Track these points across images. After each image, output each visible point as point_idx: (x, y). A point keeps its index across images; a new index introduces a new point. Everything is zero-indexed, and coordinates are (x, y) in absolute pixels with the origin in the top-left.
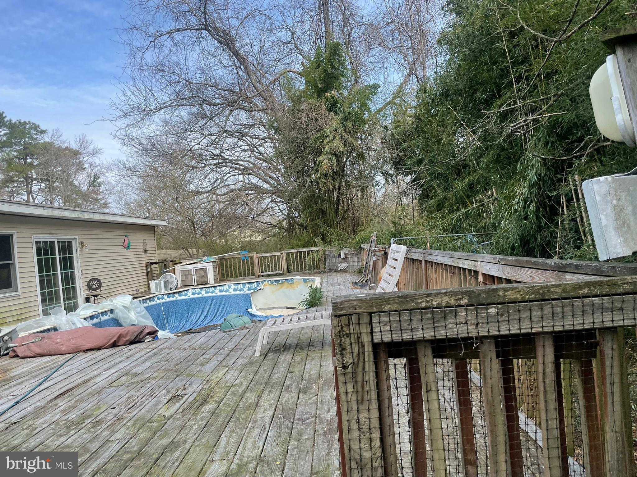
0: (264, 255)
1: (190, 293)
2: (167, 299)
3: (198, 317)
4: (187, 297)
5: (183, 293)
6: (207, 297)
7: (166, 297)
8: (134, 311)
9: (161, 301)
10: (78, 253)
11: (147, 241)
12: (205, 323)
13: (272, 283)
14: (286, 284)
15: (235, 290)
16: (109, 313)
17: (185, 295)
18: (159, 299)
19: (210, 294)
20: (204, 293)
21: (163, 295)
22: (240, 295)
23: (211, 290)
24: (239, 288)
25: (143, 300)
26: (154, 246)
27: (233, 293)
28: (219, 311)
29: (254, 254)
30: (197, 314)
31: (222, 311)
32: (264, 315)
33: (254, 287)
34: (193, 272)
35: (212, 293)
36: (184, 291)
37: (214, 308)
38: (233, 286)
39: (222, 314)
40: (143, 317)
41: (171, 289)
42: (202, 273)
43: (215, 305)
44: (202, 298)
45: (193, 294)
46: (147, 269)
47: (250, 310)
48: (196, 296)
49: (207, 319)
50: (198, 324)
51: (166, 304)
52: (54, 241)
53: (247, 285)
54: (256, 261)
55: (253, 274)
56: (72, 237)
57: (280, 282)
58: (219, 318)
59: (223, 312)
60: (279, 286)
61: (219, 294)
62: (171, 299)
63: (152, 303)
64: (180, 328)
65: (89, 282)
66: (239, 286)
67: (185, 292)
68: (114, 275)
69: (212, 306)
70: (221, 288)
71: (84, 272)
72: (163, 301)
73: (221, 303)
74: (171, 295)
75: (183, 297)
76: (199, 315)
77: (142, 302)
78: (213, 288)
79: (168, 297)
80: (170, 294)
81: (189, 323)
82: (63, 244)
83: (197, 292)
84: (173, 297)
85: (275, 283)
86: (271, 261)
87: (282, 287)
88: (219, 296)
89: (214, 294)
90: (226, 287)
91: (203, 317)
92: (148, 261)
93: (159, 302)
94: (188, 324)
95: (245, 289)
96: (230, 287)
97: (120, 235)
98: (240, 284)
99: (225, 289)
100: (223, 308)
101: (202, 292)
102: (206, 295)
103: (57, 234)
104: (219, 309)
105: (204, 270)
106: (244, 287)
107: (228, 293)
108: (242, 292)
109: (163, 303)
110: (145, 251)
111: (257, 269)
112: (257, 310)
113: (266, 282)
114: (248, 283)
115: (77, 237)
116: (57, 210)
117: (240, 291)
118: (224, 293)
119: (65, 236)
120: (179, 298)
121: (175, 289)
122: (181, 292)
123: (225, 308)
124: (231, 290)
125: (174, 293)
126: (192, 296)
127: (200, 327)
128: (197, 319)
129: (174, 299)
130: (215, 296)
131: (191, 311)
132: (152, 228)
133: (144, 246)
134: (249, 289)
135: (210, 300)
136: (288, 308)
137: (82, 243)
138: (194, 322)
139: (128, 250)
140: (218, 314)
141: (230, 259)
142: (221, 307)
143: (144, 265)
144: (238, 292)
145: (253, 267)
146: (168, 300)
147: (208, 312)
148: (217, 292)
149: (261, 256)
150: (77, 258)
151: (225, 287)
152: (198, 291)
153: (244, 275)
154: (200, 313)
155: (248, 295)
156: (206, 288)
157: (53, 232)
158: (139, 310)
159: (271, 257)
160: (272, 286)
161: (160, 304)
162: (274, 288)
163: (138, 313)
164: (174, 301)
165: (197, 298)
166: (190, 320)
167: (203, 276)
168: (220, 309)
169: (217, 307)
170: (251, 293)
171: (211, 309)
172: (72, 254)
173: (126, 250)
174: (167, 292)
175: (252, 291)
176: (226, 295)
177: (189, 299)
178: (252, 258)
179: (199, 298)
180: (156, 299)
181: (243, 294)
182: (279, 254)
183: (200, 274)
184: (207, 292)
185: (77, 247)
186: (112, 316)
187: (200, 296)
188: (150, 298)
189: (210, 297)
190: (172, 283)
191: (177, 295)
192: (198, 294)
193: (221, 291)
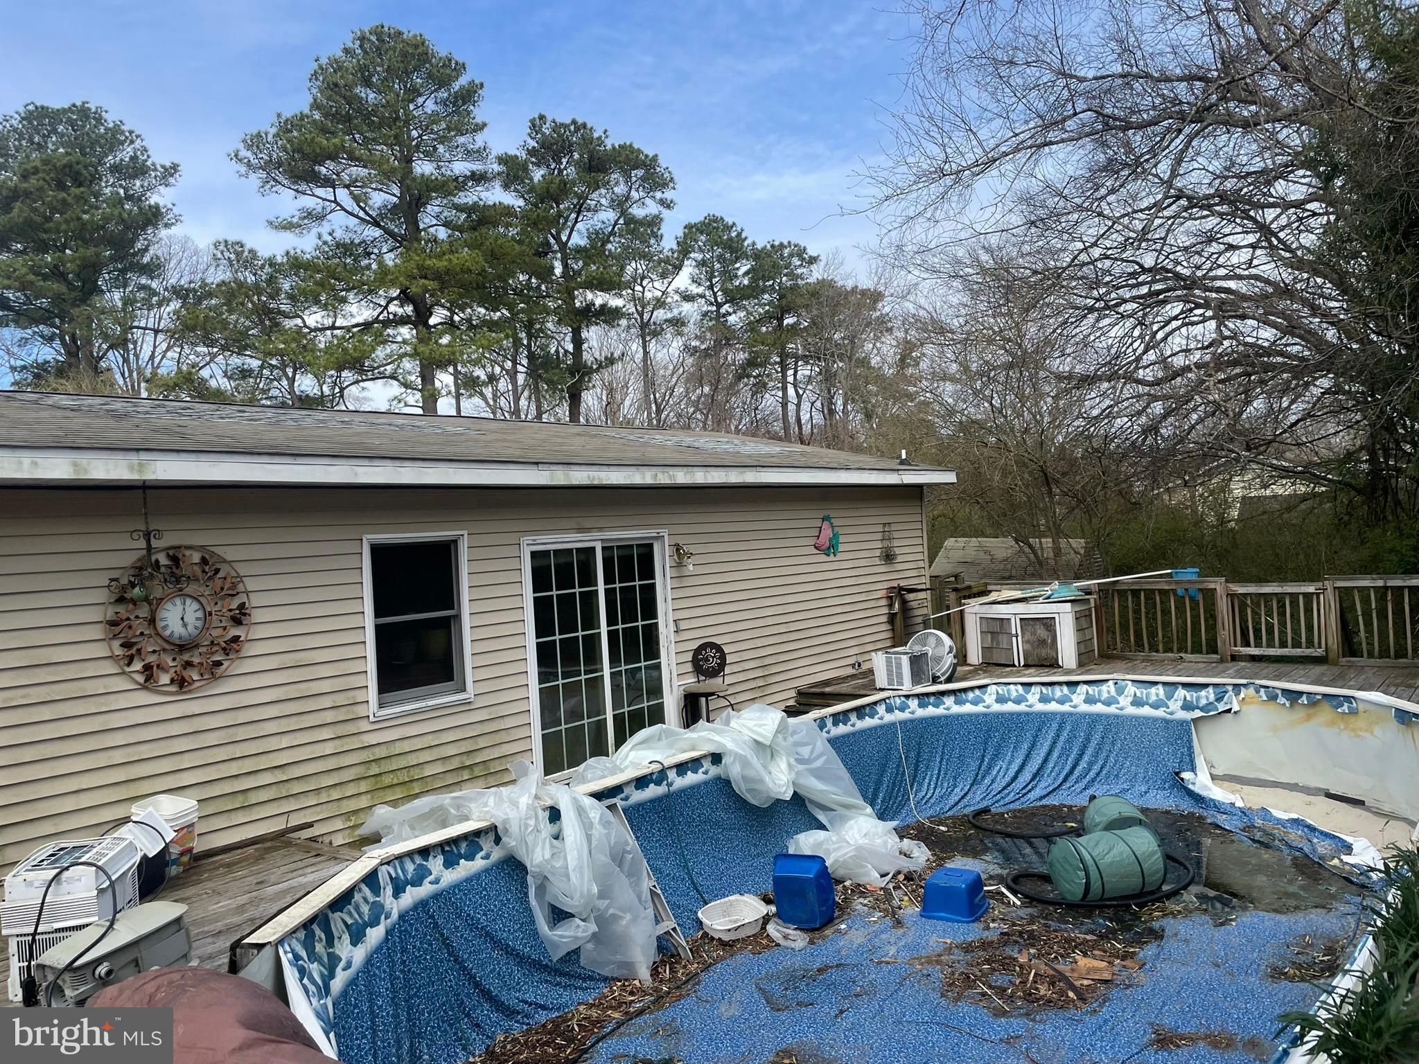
0: (1252, 589)
1: (989, 697)
2: (916, 711)
3: (1011, 773)
4: (980, 709)
5: (971, 695)
6: (1045, 714)
7: (913, 703)
8: (788, 755)
9: (898, 716)
10: (668, 576)
11: (894, 527)
12: (1032, 796)
13: (1273, 698)
14: (1325, 712)
15: (1137, 702)
16: (706, 764)
17: (975, 703)
18: (890, 710)
19: (1053, 707)
20: (1034, 702)
21: (907, 697)
22: (1155, 720)
23: (1058, 692)
24: (1153, 698)
25: (834, 715)
26: (919, 541)
27: (1132, 710)
28: (1083, 764)
29: (1218, 585)
30: (1010, 763)
31: (1091, 764)
32: (1239, 804)
33: (1203, 702)
34: (1015, 627)
35: (1061, 702)
36: (972, 689)
37: (1065, 753)
38: (1131, 689)
39: (1092, 774)
40: (818, 774)
41: (935, 680)
42: (1041, 632)
43: (1068, 741)
44: (1027, 714)
45: (1001, 700)
46: (891, 606)
47: (1186, 775)
48: (1010, 707)
49: (1042, 784)
50: (1011, 797)
51: (910, 726)
52: (593, 549)
53: (1181, 693)
54: (1223, 605)
55: (1213, 649)
56: (652, 533)
57: (1304, 700)
58: (1082, 785)
59: (1096, 768)
60: (1300, 713)
61: (1085, 708)
62: (931, 711)
63: (868, 722)
64: (952, 802)
65: (697, 651)
66: (1153, 690)
67: (977, 692)
68: (783, 629)
69: (1060, 745)
70: (1091, 689)
71: (683, 625)
72: (905, 715)
73: (1088, 739)
74: (932, 699)
75: (968, 708)
76: (1014, 767)
77: (829, 722)
78: (1065, 689)
79: (921, 706)
80: (928, 695)
81: (983, 787)
82: (626, 552)
83: (1014, 694)
84: (936, 706)
85: (1282, 700)
86: (1282, 614)
87: (1309, 717)
88: (1084, 715)
89: (1066, 708)
90: (1108, 690)
91: (1026, 776)
92: (895, 584)
93: (889, 718)
94: (979, 793)
95: (1175, 705)
96: (1120, 691)
97: (807, 519)
98: (1156, 683)
99: (1105, 696)
100: (1096, 755)
101: (1029, 696)
102: (1040, 707)
103: (601, 529)
104: (1080, 756)
105: (1048, 624)
106: (1170, 697)
107: (1112, 710)
108: (1160, 713)
109: (903, 723)
110: (888, 557)
111: (1225, 633)
112: (1213, 777)
113: (1251, 690)
114: (1185, 685)
115: (664, 532)
116: (583, 468)
117: (1155, 706)
118: (1099, 708)
119: (630, 534)
120: (956, 709)
121: (949, 680)
122: (965, 690)
123: (1103, 756)
124: (1125, 701)
125: (943, 693)
126: (997, 708)
127: (1017, 806)
128: (1008, 779)
129: (940, 711)
130: (1071, 714)
131: (991, 751)
132: (916, 492)
133: (886, 543)
134: (1187, 706)
135: (1055, 726)
136: (1330, 796)
137: (678, 548)
138: (997, 787)
139: (832, 558)
140: (1077, 773)
141: (1136, 593)
142: (1089, 751)
143: (882, 593)
144: (1146, 711)
145: (1212, 628)
146: (921, 713)
147: (1045, 761)
148: (1078, 702)
149: (1240, 589)
150: (665, 587)
151: (1104, 688)
152: (1016, 690)
153: (1182, 649)
154: (1019, 761)
155: (1182, 723)
156: (1043, 684)
157: (587, 523)
158: (805, 752)
159: (1280, 597)
160: (1272, 707)
161: (893, 724)
162: (1278, 714)
163: (800, 761)
164: (939, 718)
165: (1012, 714)
166: (987, 781)
167: (1042, 642)
168: (1086, 758)
169: (1075, 751)
170: (1195, 721)
171: (1055, 754)
172: (651, 575)
173: (823, 558)
174: (920, 689)
175: (1198, 714)
176: (1108, 716)
177: (985, 715)
178: (1210, 595)
179: (1019, 714)
180: (881, 709)
181: (1167, 721)
182: (1311, 589)
183: (1033, 633)
184: (1044, 699)
185: (664, 558)
186: (714, 771)
187: (1022, 708)
188: (863, 707)
189: (1054, 714)
190: (938, 660)
191: (949, 701)
192: (1018, 701)
193: (1089, 700)
